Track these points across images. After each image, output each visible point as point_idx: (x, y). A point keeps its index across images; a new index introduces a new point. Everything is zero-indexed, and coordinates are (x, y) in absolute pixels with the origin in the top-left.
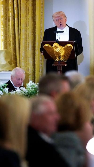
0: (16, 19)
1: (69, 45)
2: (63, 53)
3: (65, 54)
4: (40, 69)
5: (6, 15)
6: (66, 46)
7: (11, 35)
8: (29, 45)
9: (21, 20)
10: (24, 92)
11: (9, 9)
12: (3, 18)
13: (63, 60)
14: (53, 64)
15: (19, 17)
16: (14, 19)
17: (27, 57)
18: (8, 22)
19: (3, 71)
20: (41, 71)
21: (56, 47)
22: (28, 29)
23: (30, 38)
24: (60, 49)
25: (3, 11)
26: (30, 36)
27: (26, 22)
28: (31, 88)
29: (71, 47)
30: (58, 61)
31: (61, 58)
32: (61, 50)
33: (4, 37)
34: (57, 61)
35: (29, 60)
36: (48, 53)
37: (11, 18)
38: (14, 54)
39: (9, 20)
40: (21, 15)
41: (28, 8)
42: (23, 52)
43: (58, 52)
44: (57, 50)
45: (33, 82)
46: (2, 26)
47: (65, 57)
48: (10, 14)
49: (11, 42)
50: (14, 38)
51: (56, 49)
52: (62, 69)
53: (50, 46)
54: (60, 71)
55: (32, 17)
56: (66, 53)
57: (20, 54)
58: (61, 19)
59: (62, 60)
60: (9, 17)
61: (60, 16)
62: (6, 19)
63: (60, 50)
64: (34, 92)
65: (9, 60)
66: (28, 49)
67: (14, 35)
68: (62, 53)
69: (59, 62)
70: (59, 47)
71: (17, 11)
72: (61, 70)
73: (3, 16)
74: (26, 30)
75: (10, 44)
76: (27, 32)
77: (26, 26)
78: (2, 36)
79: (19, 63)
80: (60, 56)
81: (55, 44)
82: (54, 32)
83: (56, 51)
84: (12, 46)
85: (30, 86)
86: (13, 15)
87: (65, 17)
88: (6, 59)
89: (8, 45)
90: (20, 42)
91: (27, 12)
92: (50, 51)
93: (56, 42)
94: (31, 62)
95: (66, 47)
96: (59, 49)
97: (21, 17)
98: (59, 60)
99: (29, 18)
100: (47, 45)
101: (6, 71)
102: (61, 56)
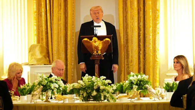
0: (48, 15)
1: (107, 39)
3: (102, 48)
4: (72, 62)
5: (39, 11)
6: (104, 40)
7: (44, 30)
8: (61, 39)
9: (53, 15)
10: (82, 85)
11: (41, 5)
12: (36, 14)
14: (91, 58)
15: (52, 12)
16: (46, 15)
17: (59, 51)
18: (40, 17)
19: (38, 64)
20: (73, 65)
22: (61, 24)
23: (62, 33)
24: (99, 43)
25: (36, 6)
26: (62, 31)
27: (59, 17)
28: (87, 81)
29: (109, 41)
30: (96, 55)
31: (99, 52)
33: (37, 32)
34: (95, 54)
35: (62, 54)
36: (86, 47)
37: (43, 14)
38: (46, 48)
39: (41, 16)
40: (53, 10)
41: (60, 4)
42: (56, 46)
43: (96, 46)
44: (96, 44)
45: (89, 76)
46: (35, 21)
47: (103, 51)
48: (43, 10)
49: (44, 37)
50: (47, 33)
51: (94, 43)
53: (89, 40)
54: (97, 65)
55: (64, 12)
57: (52, 49)
58: (98, 13)
59: (99, 54)
60: (41, 13)
61: (97, 10)
62: (39, 14)
63: (99, 45)
64: (92, 85)
65: (44, 54)
66: (60, 43)
67: (46, 30)
68: (100, 47)
69: (97, 56)
71: (49, 7)
73: (36, 12)
74: (59, 25)
75: (42, 39)
76: (59, 26)
77: (59, 21)
78: (36, 31)
79: (51, 57)
81: (95, 38)
82: (92, 27)
84: (44, 40)
85: (86, 79)
86: (45, 10)
87: (102, 12)
88: (41, 53)
89: (40, 39)
90: (52, 37)
91: (59, 8)
92: (89, 45)
93: (95, 37)
94: (63, 56)
97: (54, 12)
99: (61, 14)
100: (86, 39)
101: (41, 64)
102: (98, 50)
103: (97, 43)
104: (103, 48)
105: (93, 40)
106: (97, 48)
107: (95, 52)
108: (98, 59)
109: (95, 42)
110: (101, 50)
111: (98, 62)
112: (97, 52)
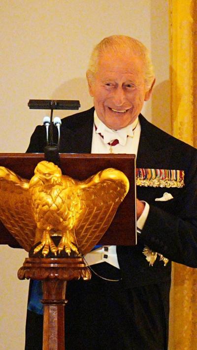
1: (112, 174)
2: (78, 215)
3: (83, 219)
6: (96, 179)
13: (75, 249)
21: (48, 181)
24: (67, 191)
29: (121, 184)
30: (51, 254)
31: (64, 240)
32: (69, 198)
34: (45, 252)
43: (54, 207)
44: (50, 201)
47: (84, 236)
51: (43, 194)
52: (66, 298)
53: (13, 177)
54: (53, 306)
56: (90, 213)
59: (68, 251)
63: (67, 201)
69: (54, 262)
70: (60, 184)
72: (59, 303)
80: (60, 228)
81: (46, 168)
83: (47, 204)
92: (12, 202)
95: (95, 185)
96: (61, 195)
98: (54, 250)
103: (55, 191)
104: (86, 220)
105: (35, 179)
106: (55, 220)
107: (47, 240)
108: (60, 281)
109: (48, 185)
110: (77, 231)
111: (59, 294)
112: (57, 241)
